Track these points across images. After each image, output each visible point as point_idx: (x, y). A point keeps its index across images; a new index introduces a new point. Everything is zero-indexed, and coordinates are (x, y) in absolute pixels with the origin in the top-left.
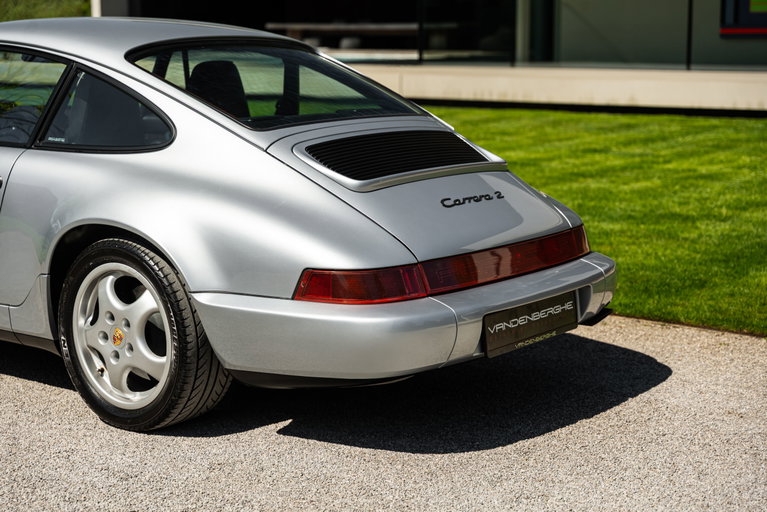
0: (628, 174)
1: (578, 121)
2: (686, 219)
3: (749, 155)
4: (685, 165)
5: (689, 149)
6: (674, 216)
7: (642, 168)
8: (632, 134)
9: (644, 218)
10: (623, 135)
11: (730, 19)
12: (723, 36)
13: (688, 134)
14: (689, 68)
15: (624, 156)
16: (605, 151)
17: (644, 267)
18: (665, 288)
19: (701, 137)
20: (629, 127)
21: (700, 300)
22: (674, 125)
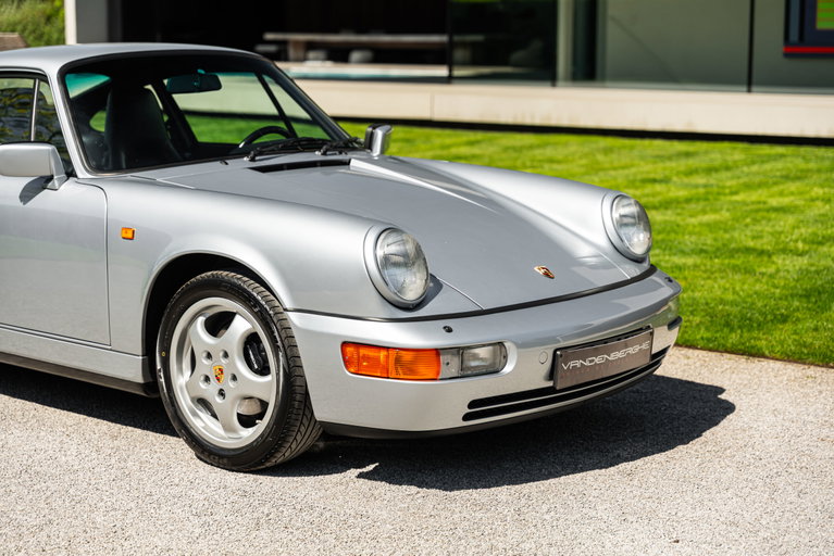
0: (693, 206)
1: (632, 148)
2: (761, 253)
3: (822, 186)
4: (754, 196)
5: (757, 179)
6: (748, 250)
7: (708, 198)
8: (692, 163)
9: (717, 252)
10: (683, 164)
11: (794, 36)
12: (787, 55)
13: (753, 163)
14: (749, 91)
15: (686, 186)
16: (665, 181)
17: (722, 301)
18: (747, 323)
19: (767, 167)
20: (688, 155)
21: (784, 335)
22: (737, 152)
